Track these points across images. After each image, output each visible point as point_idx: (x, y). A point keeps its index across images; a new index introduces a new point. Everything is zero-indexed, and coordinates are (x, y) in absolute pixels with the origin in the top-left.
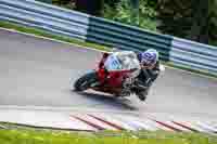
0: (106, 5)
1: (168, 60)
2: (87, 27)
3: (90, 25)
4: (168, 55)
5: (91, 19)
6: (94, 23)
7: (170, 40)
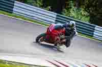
0: (65, 9)
1: (93, 36)
2: (55, 19)
3: (57, 18)
4: (93, 34)
5: (57, 16)
6: (58, 17)
7: (94, 27)
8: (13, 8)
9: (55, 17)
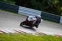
8: (18, 10)
9: (40, 13)
